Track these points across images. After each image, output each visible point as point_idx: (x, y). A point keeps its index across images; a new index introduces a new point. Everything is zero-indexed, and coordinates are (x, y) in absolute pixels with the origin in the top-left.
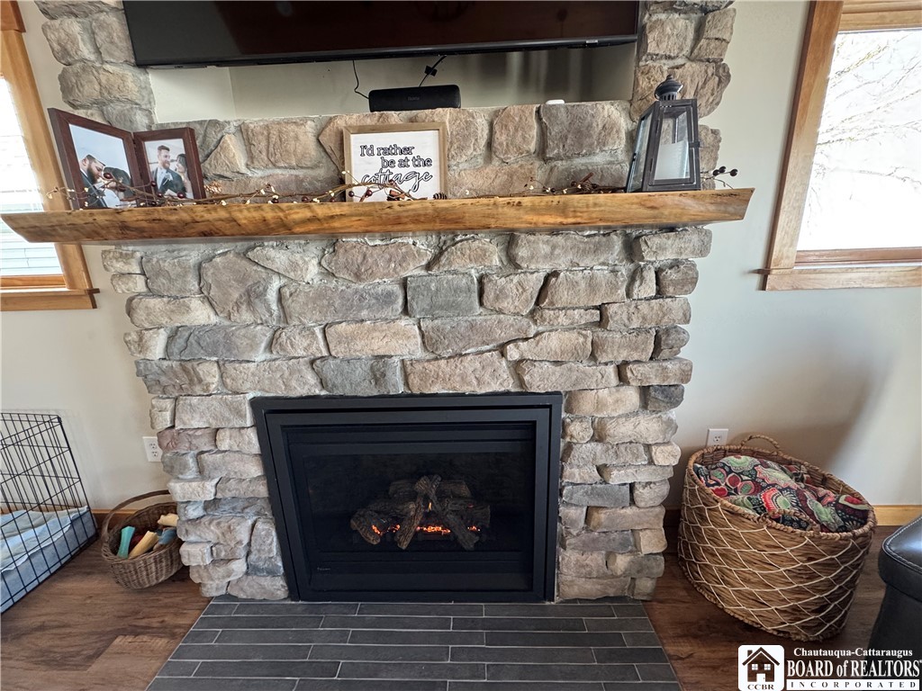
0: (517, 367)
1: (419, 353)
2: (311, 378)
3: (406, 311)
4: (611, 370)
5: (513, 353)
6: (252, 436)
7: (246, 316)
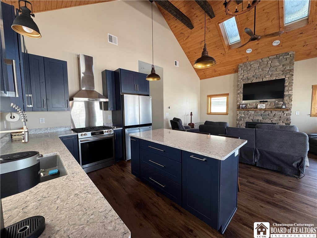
0: (272, 121)
1: (262, 119)
2: (251, 120)
3: (261, 116)
4: (282, 122)
5: (271, 120)
6: (245, 125)
7: (247, 116)
